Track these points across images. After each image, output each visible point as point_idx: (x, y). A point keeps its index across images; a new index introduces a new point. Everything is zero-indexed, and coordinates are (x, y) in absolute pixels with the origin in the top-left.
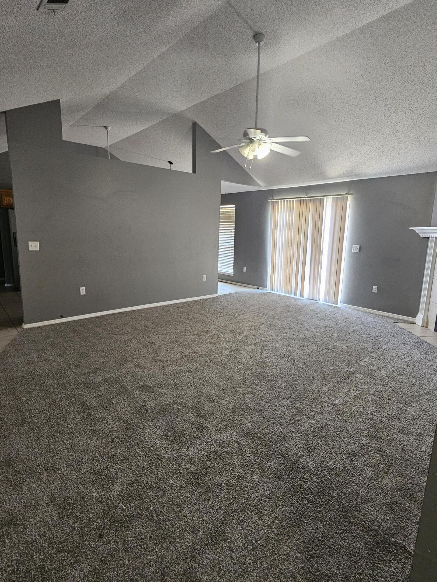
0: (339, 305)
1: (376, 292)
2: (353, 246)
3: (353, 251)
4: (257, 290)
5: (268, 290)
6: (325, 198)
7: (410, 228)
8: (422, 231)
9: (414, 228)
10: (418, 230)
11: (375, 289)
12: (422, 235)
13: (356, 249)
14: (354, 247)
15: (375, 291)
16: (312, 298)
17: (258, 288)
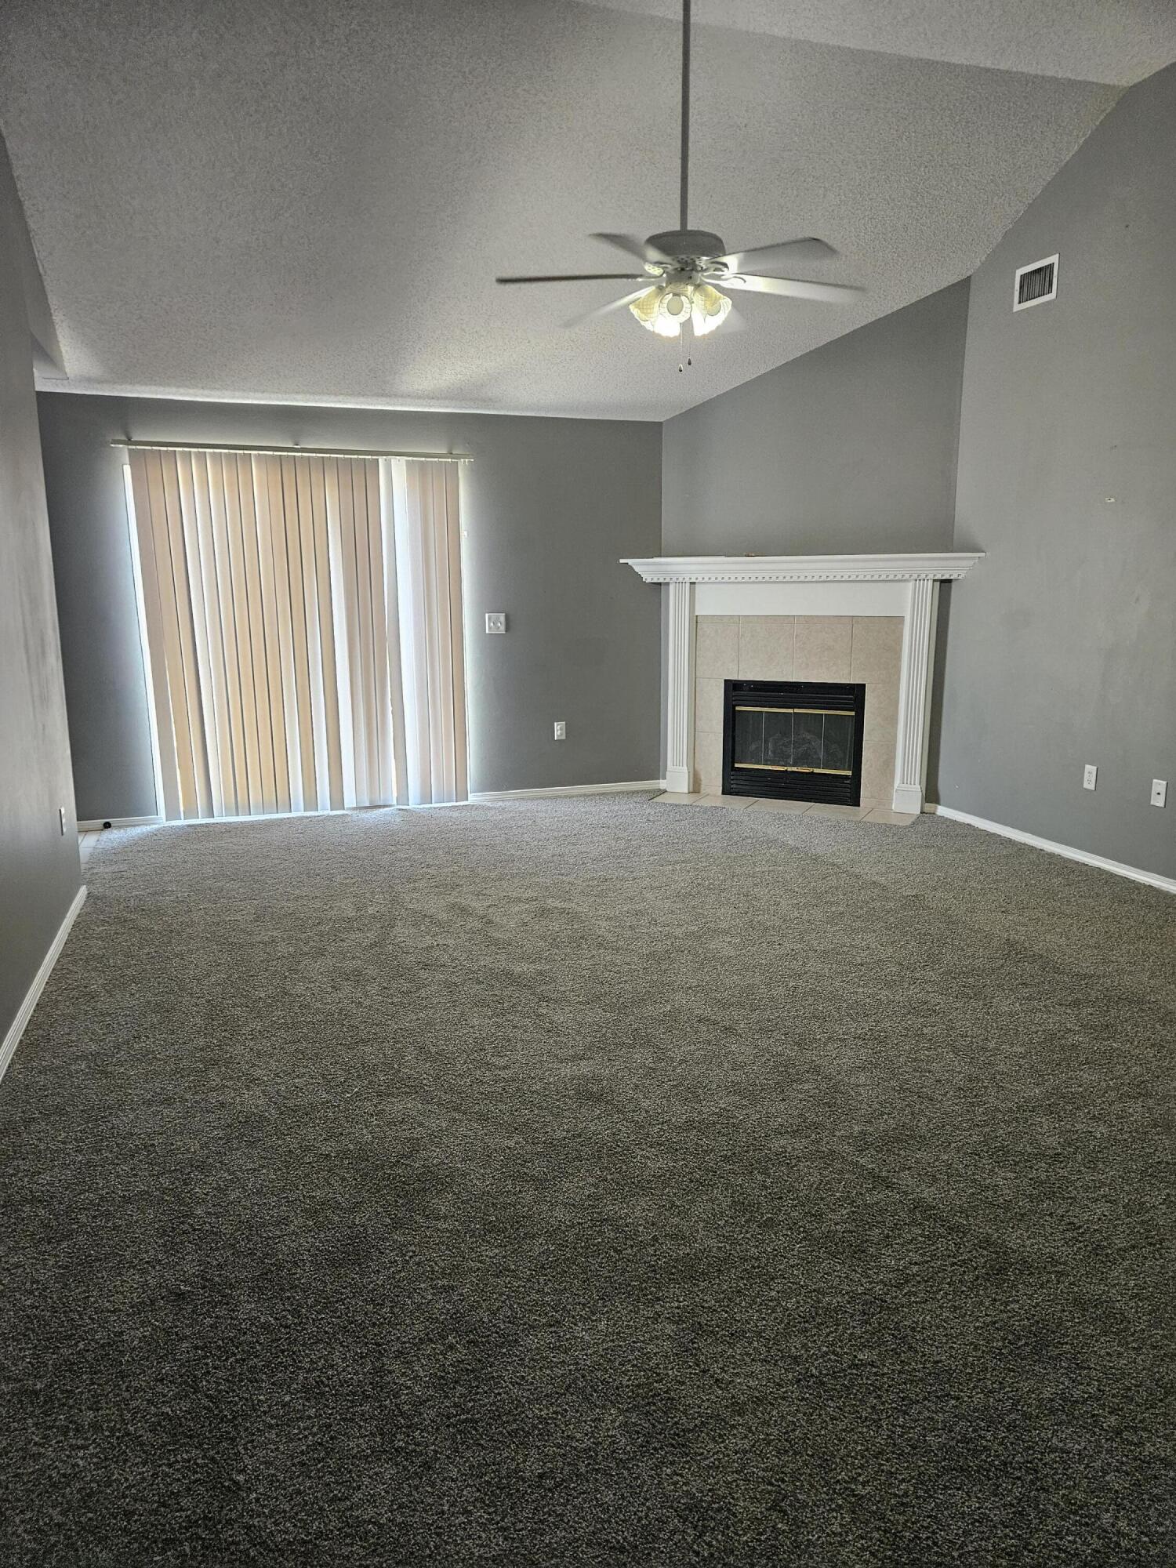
0: (473, 798)
1: (564, 737)
2: (487, 615)
3: (487, 632)
4: (108, 835)
5: (160, 821)
6: (381, 460)
7: (622, 561)
8: (647, 569)
9: (630, 561)
10: (639, 565)
11: (559, 730)
12: (648, 578)
13: (495, 624)
14: (489, 619)
15: (561, 734)
16: (371, 801)
17: (107, 826)
